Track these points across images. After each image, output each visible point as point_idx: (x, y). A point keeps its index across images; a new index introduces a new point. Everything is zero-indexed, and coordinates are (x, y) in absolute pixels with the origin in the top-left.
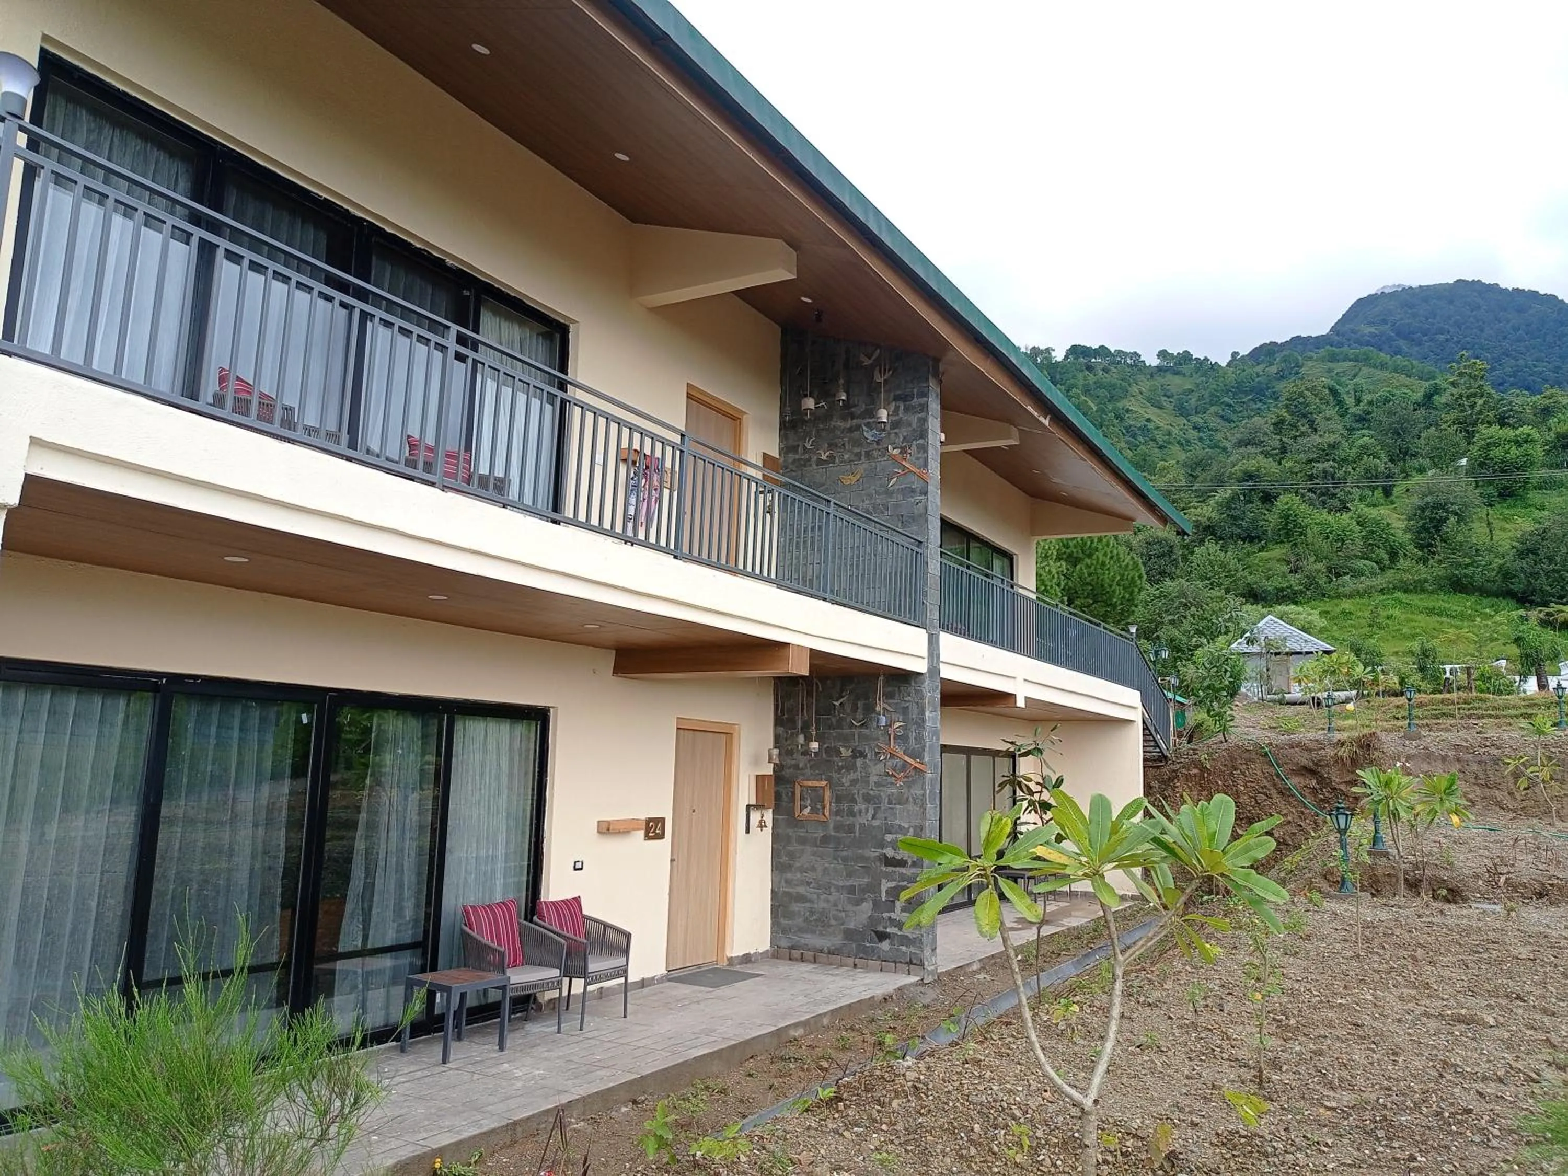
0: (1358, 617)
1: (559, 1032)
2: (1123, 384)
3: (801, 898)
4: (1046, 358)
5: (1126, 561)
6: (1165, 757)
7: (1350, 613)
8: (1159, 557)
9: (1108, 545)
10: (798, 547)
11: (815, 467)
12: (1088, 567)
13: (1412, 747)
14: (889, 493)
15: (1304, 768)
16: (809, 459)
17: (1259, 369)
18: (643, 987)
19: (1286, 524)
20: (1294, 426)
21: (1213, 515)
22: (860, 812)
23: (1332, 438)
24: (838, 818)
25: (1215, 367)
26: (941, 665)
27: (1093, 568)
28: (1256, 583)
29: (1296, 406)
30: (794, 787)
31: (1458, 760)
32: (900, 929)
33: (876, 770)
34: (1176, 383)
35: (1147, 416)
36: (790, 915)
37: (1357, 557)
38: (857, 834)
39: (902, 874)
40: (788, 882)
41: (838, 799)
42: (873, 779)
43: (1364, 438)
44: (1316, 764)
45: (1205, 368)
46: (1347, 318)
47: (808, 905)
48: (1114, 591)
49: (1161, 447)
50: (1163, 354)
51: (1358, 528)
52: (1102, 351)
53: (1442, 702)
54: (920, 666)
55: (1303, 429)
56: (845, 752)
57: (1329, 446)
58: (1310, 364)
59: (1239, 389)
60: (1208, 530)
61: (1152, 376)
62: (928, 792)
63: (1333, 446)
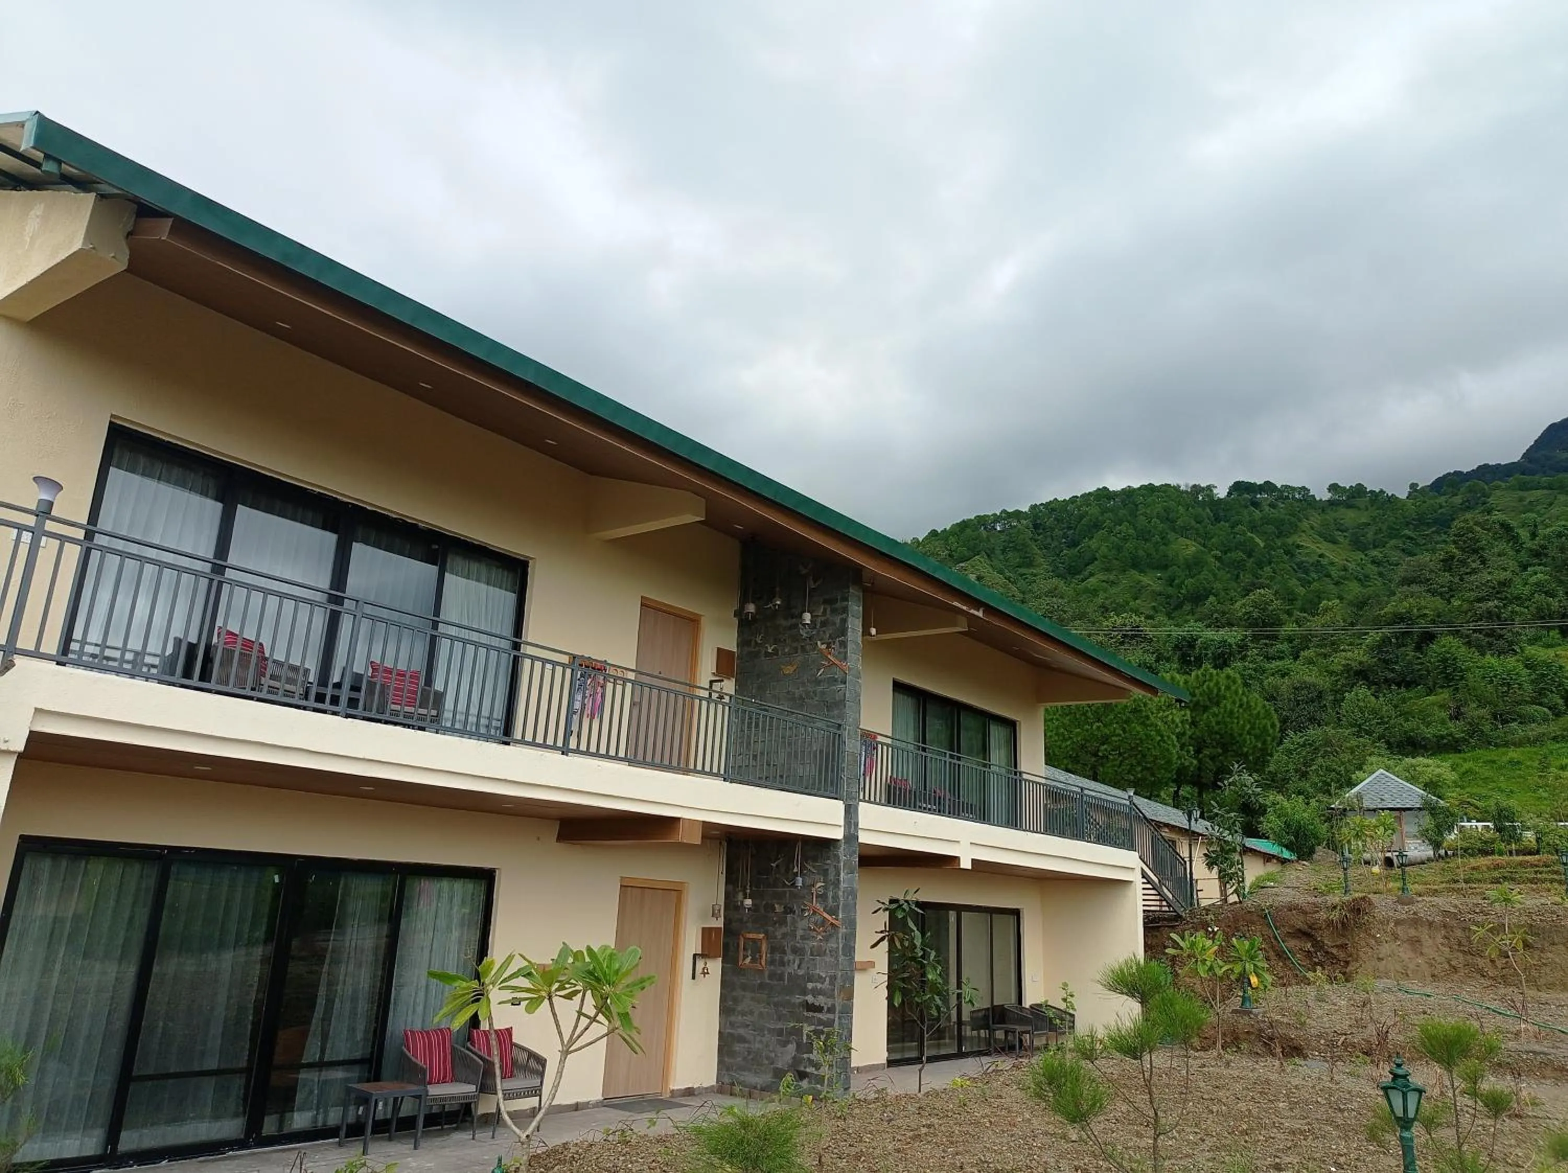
0: (1528, 767)
1: (473, 1139)
2: (1293, 519)
3: (742, 1039)
4: (1208, 495)
5: (1258, 709)
6: (1181, 917)
7: (1519, 763)
8: (1307, 703)
9: (1236, 692)
10: (749, 727)
11: (763, 658)
12: (1215, 715)
13: (1403, 912)
14: (818, 682)
15: (1300, 930)
16: (759, 652)
17: (1442, 499)
18: (576, 1110)
19: (1445, 668)
20: (1463, 563)
21: (1365, 659)
22: (789, 961)
23: (1503, 575)
24: (772, 968)
25: (1392, 499)
26: (860, 831)
27: (1221, 716)
28: (1412, 730)
29: (1465, 542)
30: (739, 939)
31: (1445, 926)
32: (817, 1069)
33: (803, 924)
34: (1350, 517)
35: (1319, 552)
36: (732, 1054)
37: (1527, 702)
38: (786, 982)
39: (819, 1019)
40: (732, 1025)
41: (773, 950)
42: (800, 933)
43: (1539, 574)
44: (1310, 927)
45: (1381, 501)
46: (1540, 443)
47: (747, 1045)
48: (1245, 741)
49: (1337, 584)
50: (1333, 488)
51: (1525, 672)
52: (1268, 487)
53: (1520, 865)
54: (838, 834)
55: (1474, 565)
56: (779, 908)
57: (1500, 583)
58: (1498, 493)
59: (1420, 521)
60: (1362, 674)
61: (1323, 511)
62: (841, 946)
63: (1504, 584)
